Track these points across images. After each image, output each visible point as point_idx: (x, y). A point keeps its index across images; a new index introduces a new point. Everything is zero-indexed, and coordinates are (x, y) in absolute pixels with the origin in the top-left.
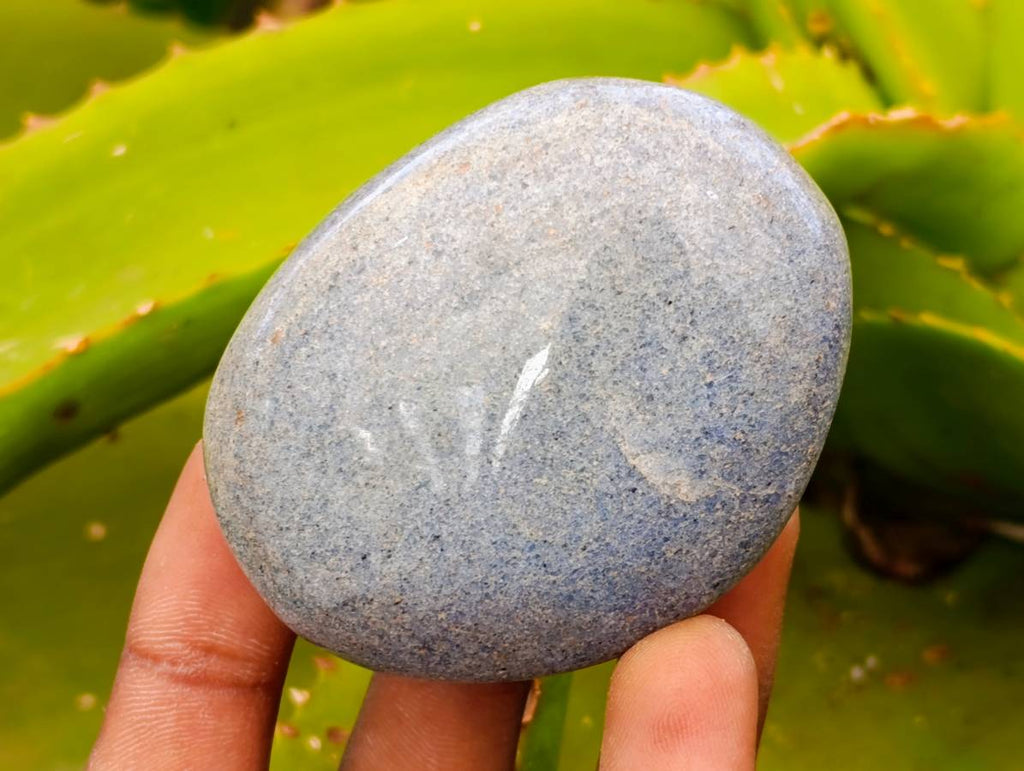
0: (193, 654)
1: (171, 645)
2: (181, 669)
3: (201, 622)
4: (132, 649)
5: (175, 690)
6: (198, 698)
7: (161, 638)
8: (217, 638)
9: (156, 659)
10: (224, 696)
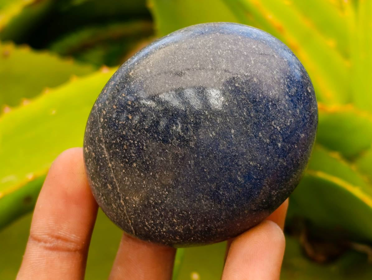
0: (52, 240)
1: (44, 236)
2: (48, 245)
3: (54, 228)
4: (32, 237)
5: (46, 252)
6: (54, 255)
7: (41, 234)
8: (60, 234)
9: (39, 241)
10: (64, 254)
